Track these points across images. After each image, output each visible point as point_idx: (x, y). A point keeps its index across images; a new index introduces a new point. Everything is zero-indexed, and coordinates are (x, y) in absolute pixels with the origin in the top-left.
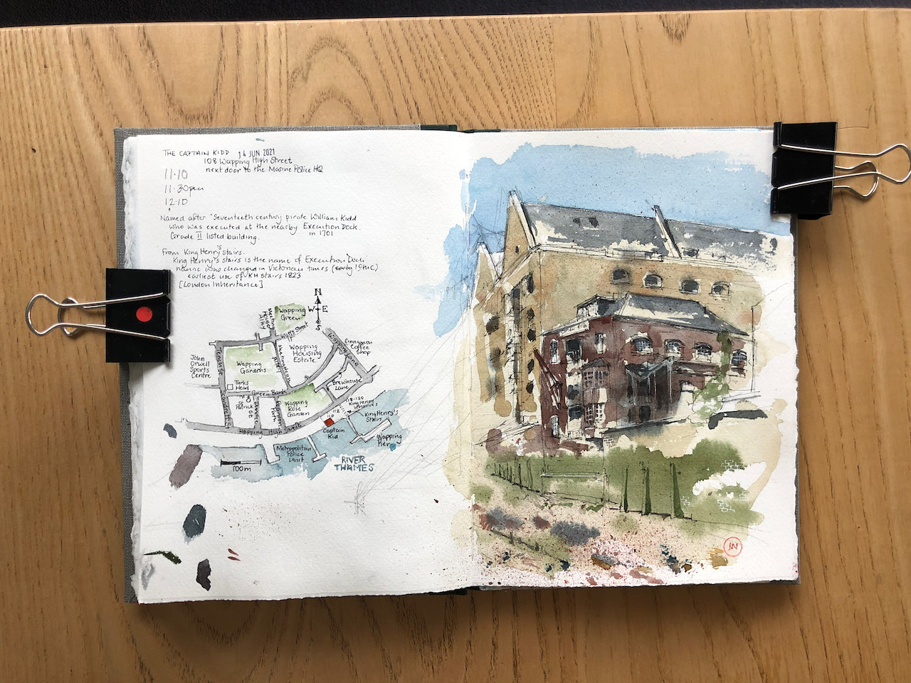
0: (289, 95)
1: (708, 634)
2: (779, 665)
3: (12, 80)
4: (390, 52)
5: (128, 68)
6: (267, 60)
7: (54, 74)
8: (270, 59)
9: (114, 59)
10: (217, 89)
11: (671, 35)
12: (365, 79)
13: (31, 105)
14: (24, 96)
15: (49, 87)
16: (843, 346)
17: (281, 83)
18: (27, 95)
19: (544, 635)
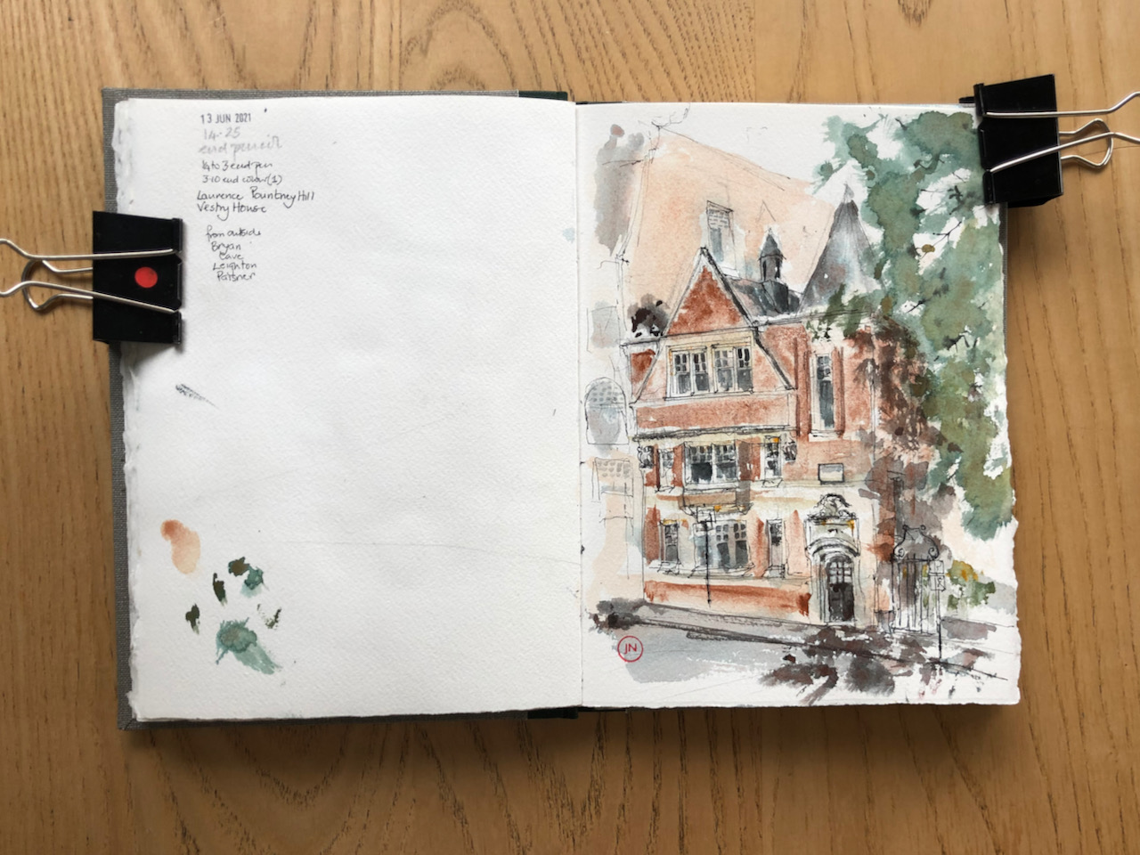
0: (401, 73)
1: (931, 799)
2: (1020, 840)
3: (24, 37)
4: (538, 20)
5: (183, 26)
6: (373, 24)
7: (81, 30)
8: (377, 22)
9: (165, 12)
10: (304, 61)
11: (907, 16)
12: (504, 55)
13: (48, 71)
14: (39, 59)
15: (75, 47)
16: (1114, 430)
17: (391, 57)
18: (44, 57)
19: (720, 798)
